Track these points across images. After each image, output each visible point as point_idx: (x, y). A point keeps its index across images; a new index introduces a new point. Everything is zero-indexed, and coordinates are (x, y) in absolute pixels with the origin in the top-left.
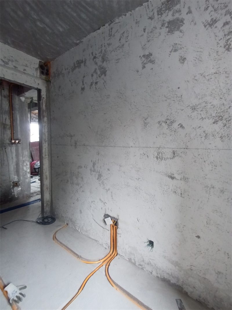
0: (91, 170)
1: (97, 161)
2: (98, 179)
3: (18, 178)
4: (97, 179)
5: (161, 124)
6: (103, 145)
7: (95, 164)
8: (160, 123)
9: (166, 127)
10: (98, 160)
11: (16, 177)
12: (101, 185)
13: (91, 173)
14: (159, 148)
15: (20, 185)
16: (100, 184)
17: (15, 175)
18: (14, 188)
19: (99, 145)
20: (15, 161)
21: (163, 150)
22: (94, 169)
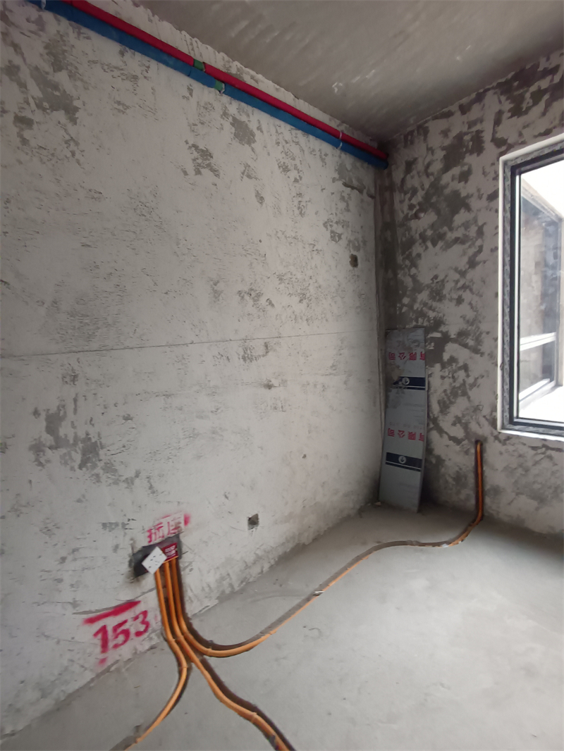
0: (37, 448)
1: (70, 407)
2: (82, 465)
4: (77, 467)
5: (243, 297)
6: (95, 345)
7: (62, 419)
8: (242, 295)
9: (251, 302)
10: (75, 400)
12: (104, 477)
13: (43, 459)
14: (245, 340)
16: (98, 476)
21: (251, 344)
22: (57, 438)
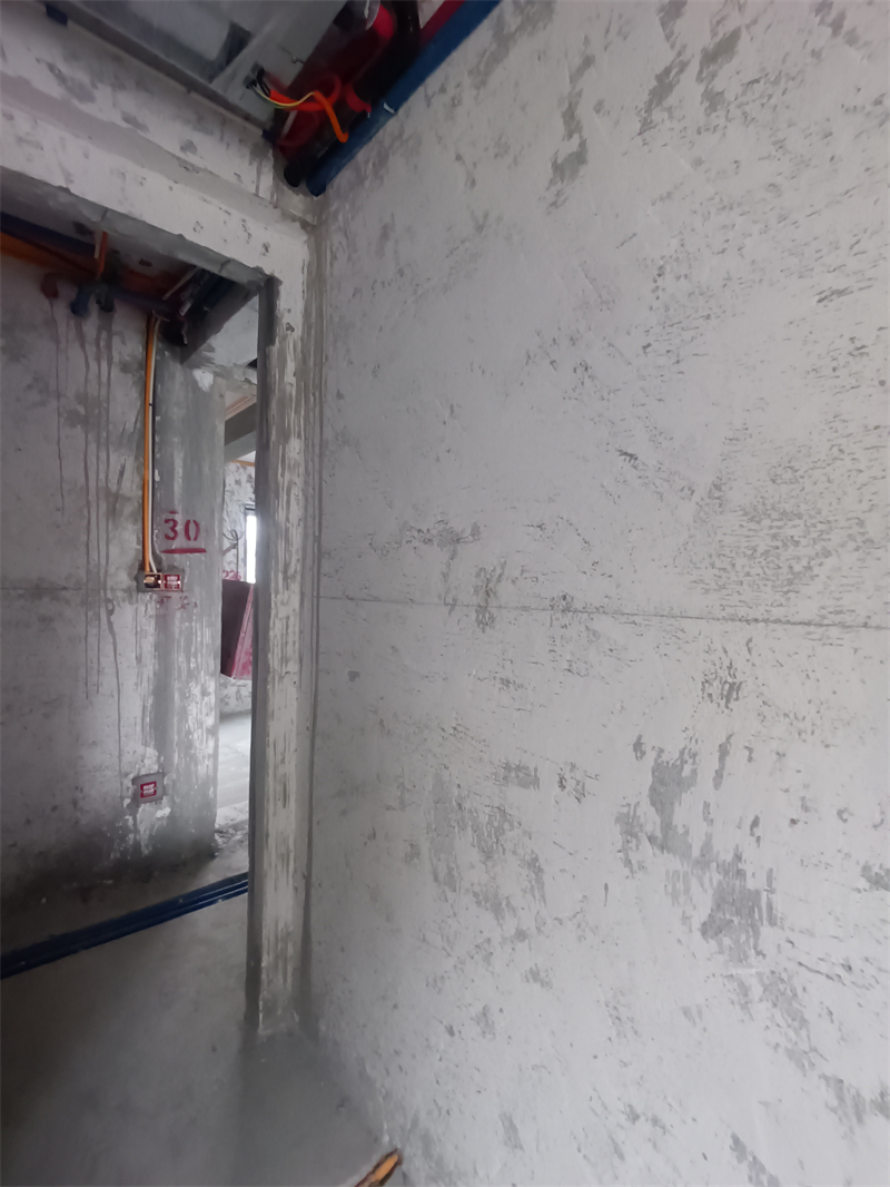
0: (629, 825)
1: (709, 763)
2: (711, 929)
3: (159, 758)
4: (696, 923)
6: (806, 608)
7: (684, 784)
10: (724, 751)
11: (151, 752)
12: (762, 1009)
13: (634, 857)
15: (170, 791)
16: (744, 990)
17: (146, 744)
18: (138, 807)
19: (742, 611)
20: (152, 675)
22: (667, 826)
